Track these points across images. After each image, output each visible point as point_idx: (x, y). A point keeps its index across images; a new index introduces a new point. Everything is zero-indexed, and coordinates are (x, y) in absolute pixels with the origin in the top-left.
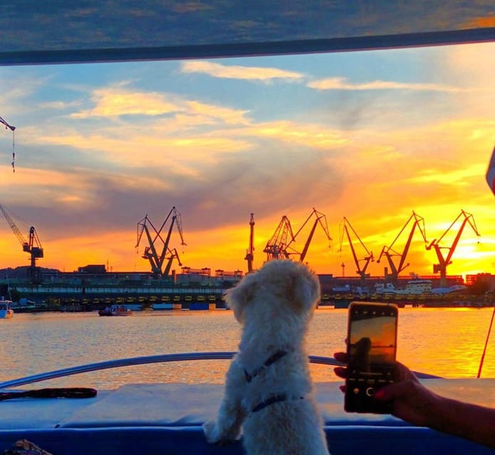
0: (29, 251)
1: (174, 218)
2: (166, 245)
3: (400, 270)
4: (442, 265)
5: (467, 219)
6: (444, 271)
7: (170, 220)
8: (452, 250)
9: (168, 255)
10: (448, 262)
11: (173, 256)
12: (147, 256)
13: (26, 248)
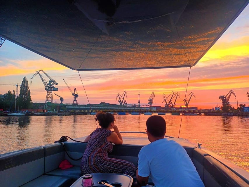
0: (74, 95)
1: (125, 93)
2: (123, 99)
3: (174, 105)
4: (187, 105)
5: (192, 94)
6: (187, 106)
7: (124, 93)
8: (189, 101)
9: (124, 102)
10: (188, 104)
11: (125, 102)
12: (119, 101)
13: (73, 94)
